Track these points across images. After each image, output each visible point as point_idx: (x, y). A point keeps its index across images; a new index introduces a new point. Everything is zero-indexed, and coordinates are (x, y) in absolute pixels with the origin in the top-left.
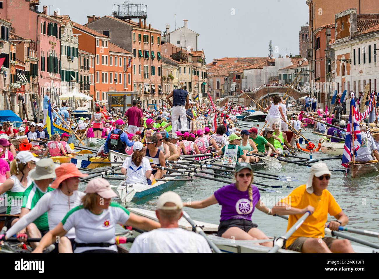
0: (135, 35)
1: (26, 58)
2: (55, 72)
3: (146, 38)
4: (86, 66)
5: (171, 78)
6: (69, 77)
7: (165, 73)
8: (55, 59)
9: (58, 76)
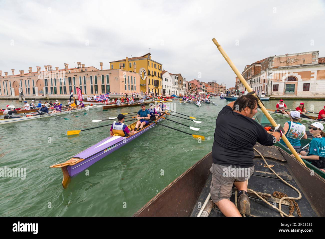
0: (214, 84)
1: (195, 88)
2: (201, 89)
3: (216, 85)
4: (206, 89)
5: (220, 90)
6: (203, 90)
7: (219, 89)
8: (201, 88)
9: (202, 90)
